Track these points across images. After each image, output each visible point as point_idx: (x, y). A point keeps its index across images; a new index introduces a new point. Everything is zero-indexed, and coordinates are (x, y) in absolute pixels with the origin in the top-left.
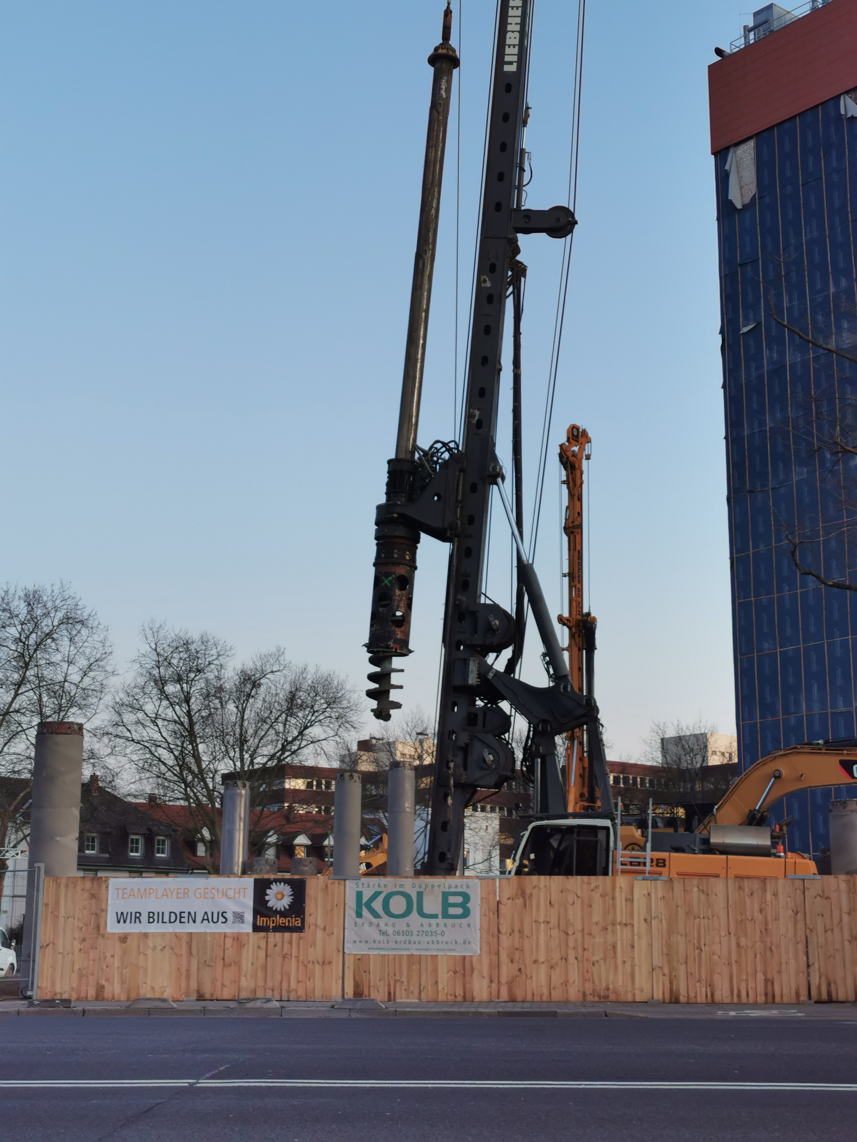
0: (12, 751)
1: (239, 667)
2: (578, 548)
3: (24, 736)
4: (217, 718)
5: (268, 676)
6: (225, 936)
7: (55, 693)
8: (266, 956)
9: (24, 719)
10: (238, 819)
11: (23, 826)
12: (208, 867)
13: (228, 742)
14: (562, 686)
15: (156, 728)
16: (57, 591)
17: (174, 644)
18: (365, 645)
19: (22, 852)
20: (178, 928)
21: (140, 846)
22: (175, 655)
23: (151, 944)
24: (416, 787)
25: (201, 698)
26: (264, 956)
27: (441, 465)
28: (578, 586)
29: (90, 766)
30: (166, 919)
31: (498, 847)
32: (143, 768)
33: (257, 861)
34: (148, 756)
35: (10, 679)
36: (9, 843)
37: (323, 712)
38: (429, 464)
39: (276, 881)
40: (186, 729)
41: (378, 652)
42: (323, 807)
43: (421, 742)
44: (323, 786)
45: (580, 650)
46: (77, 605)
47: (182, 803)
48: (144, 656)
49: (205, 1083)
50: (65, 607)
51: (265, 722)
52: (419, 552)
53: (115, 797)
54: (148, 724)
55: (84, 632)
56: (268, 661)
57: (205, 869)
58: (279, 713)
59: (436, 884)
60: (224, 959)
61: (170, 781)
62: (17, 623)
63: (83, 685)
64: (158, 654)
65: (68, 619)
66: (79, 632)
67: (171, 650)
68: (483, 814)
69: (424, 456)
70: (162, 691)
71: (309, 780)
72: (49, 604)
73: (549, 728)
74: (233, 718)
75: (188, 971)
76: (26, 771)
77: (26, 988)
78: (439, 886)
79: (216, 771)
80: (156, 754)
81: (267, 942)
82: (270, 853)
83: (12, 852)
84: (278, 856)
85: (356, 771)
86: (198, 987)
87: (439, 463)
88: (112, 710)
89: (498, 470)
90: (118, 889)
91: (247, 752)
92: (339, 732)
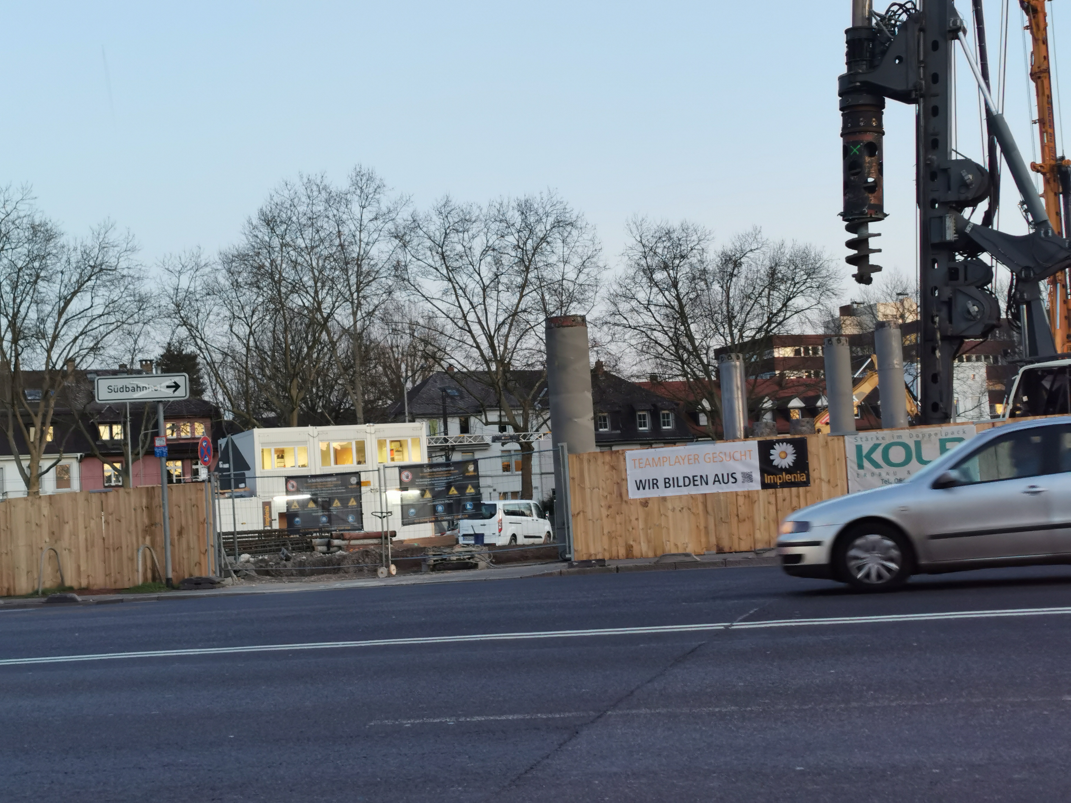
0: (524, 347)
1: (720, 250)
2: (1047, 92)
3: (533, 333)
4: (704, 298)
5: (747, 255)
6: (737, 494)
7: (555, 291)
8: (777, 510)
9: (531, 318)
10: (735, 388)
11: (542, 411)
12: (711, 434)
13: (717, 320)
14: (1042, 232)
15: (650, 314)
16: (545, 198)
17: (658, 235)
18: (841, 214)
19: (544, 435)
20: (692, 490)
21: (648, 420)
22: (659, 245)
23: (670, 507)
24: (903, 344)
25: (687, 281)
26: (775, 510)
27: (900, 28)
28: (1050, 131)
29: (595, 353)
30: (681, 483)
31: (987, 394)
32: (642, 351)
33: (757, 426)
34: (645, 339)
35: (514, 283)
36: (532, 428)
37: (804, 283)
38: (887, 28)
39: (779, 441)
40: (677, 312)
41: (853, 219)
42: (812, 372)
43: (902, 302)
44: (811, 352)
45: (1057, 195)
46: (565, 209)
47: (681, 379)
48: (631, 249)
49: (738, 625)
50: (555, 212)
51: (750, 298)
52: (885, 117)
53: (619, 379)
54: (642, 310)
55: (575, 233)
56: (746, 240)
57: (709, 436)
58: (762, 289)
59: (932, 433)
60: (738, 516)
61: (667, 360)
62: (513, 231)
63: (580, 281)
64: (644, 246)
65: (559, 222)
66: (570, 233)
67: (655, 240)
68: (969, 364)
69: (881, 20)
70: (651, 279)
71: (797, 348)
72: (541, 211)
73: (1032, 274)
74: (719, 298)
75: (706, 528)
76: (538, 363)
77: (564, 552)
78: (936, 434)
79: (709, 347)
80: (653, 337)
81: (776, 497)
82: (768, 417)
83: (536, 436)
84: (774, 419)
85: (842, 335)
86: (717, 541)
87: (897, 26)
88: (608, 301)
89: (958, 24)
90: (634, 460)
91: (735, 327)
92: (821, 301)
